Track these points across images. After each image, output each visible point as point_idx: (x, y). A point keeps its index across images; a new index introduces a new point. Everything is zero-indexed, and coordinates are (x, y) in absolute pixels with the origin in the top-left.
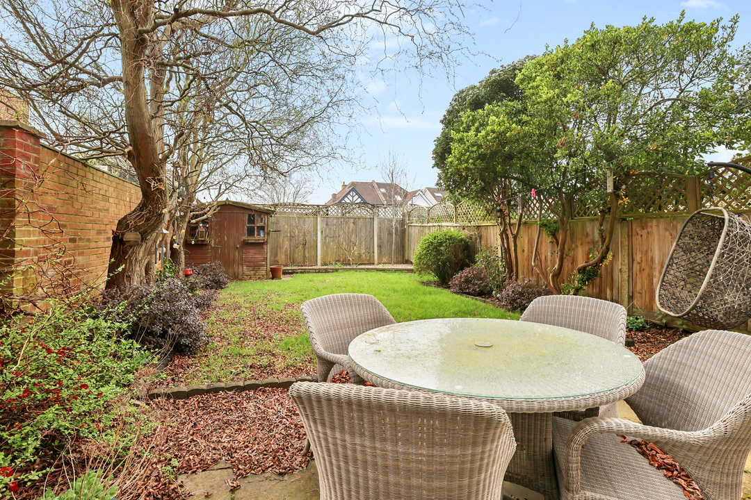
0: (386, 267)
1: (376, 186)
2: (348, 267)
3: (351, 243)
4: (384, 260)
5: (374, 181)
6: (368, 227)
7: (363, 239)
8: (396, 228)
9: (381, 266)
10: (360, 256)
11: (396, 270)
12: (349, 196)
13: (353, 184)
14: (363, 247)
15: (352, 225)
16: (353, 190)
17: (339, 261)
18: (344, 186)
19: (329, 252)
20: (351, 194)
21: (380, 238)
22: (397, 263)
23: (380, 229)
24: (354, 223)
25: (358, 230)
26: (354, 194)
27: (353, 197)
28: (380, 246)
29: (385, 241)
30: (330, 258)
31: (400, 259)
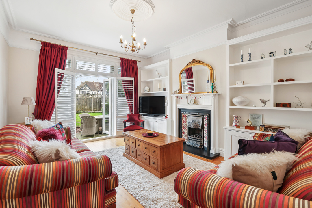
0: (95, 111)
1: (95, 83)
2: (84, 112)
3: (85, 105)
4: (95, 110)
5: (94, 82)
6: (90, 100)
7: (89, 104)
8: (99, 101)
9: (94, 111)
10: (88, 109)
11: (98, 112)
12: (84, 87)
13: (86, 82)
14: (89, 106)
15: (85, 100)
16: (86, 85)
17: (81, 110)
18: (82, 83)
19: (78, 108)
20: (85, 86)
21: (94, 103)
22: (99, 110)
23: (94, 101)
24: (86, 99)
25: (87, 101)
26: (86, 86)
27: (86, 87)
28: (94, 106)
29: (95, 104)
30: (78, 110)
31: (100, 109)
